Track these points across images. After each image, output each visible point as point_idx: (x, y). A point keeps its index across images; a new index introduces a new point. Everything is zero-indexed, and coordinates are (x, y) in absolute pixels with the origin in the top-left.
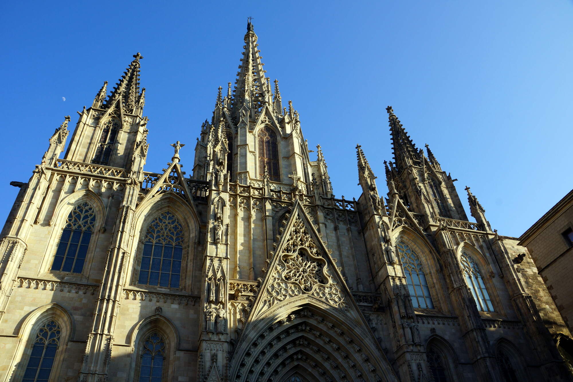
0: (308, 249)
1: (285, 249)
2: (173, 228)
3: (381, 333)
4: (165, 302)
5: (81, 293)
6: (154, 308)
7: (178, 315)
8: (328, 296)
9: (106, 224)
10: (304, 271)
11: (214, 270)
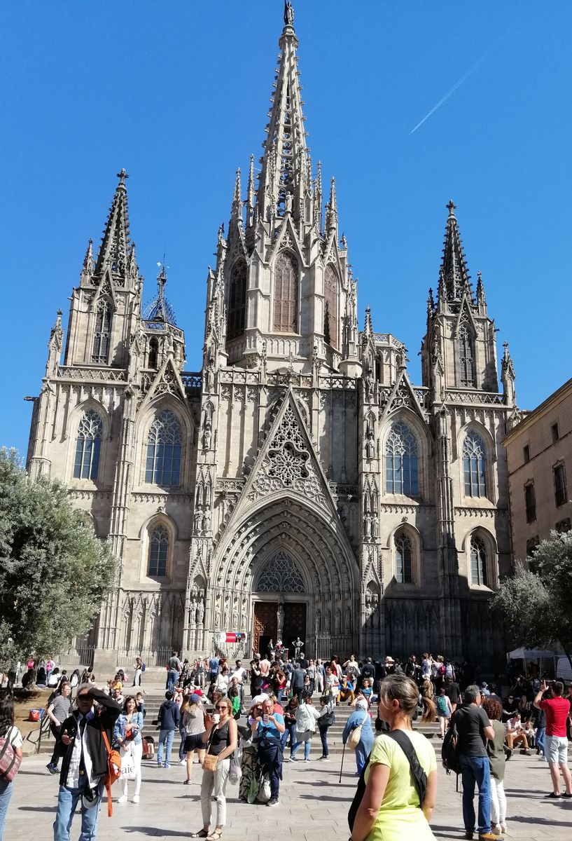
0: (294, 443)
1: (272, 445)
2: (173, 426)
4: (166, 502)
5: (99, 498)
6: (157, 507)
8: (307, 490)
9: (112, 432)
10: (288, 465)
11: (202, 476)
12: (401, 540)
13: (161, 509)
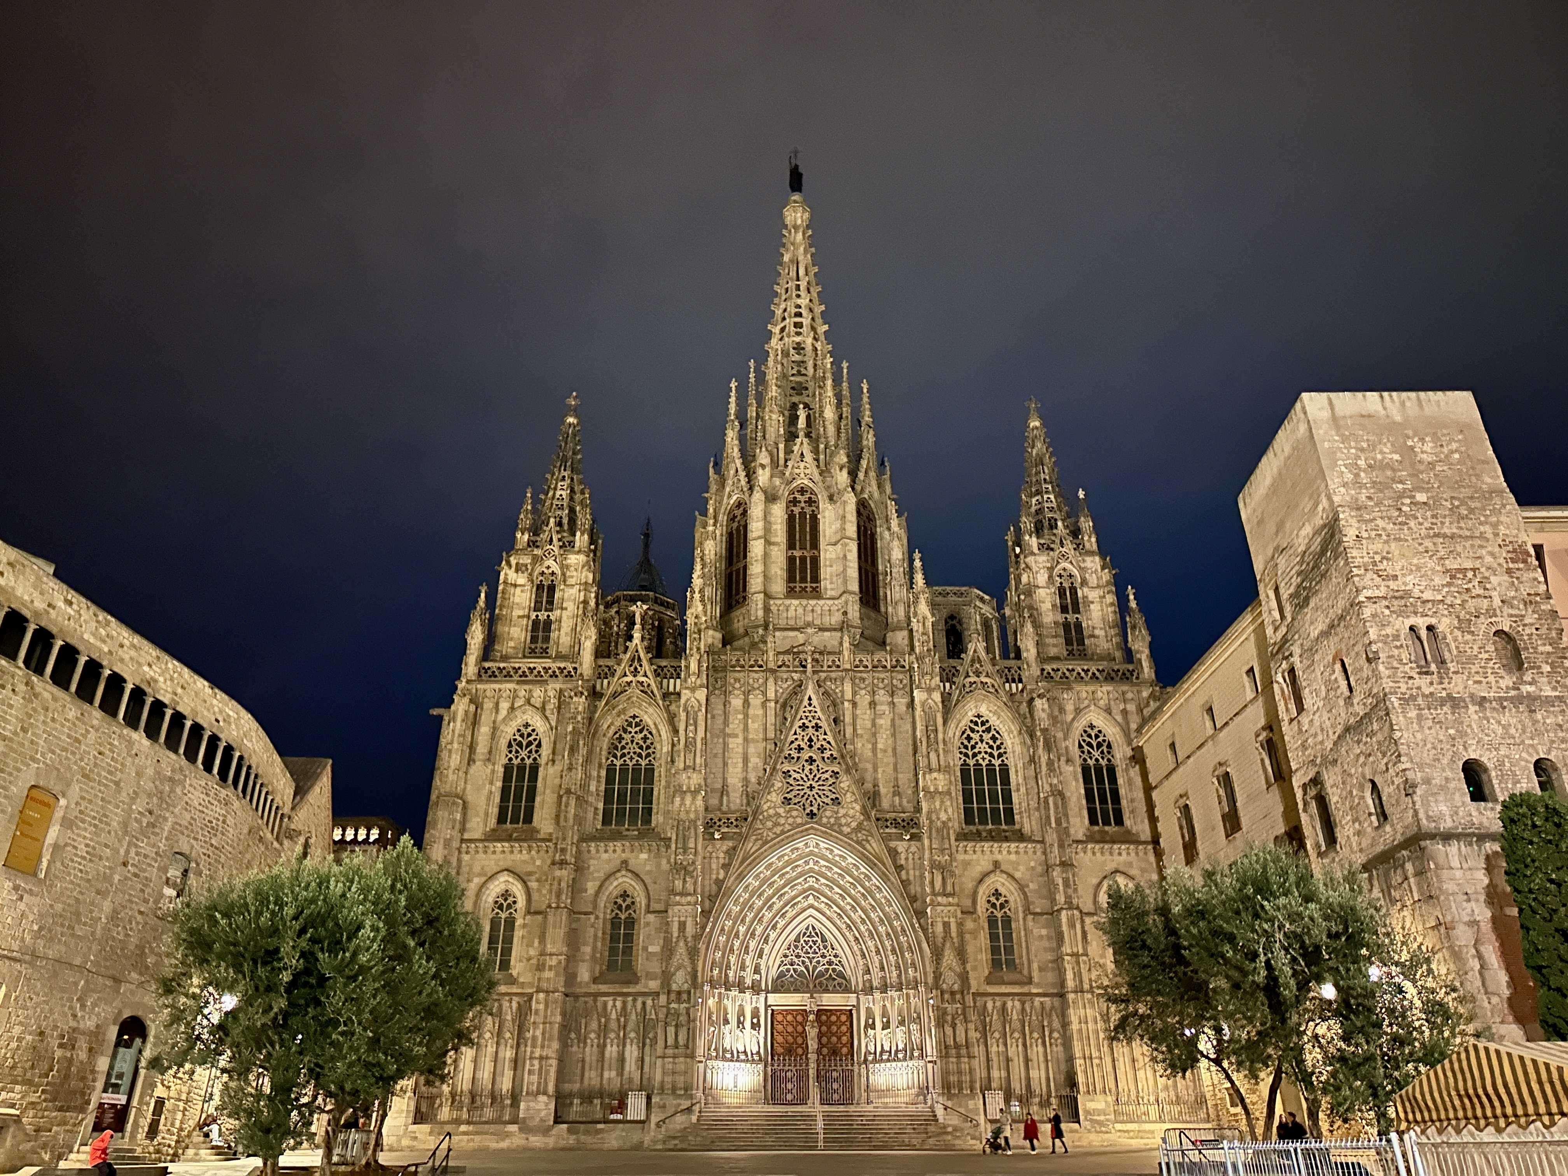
0: (818, 754)
1: (785, 757)
2: (642, 739)
3: (911, 872)
4: (632, 851)
5: (533, 852)
6: (619, 862)
7: (648, 868)
8: (842, 823)
10: (811, 787)
13: (625, 863)
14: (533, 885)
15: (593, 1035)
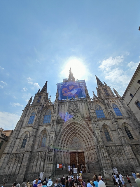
0: (74, 110)
2: (50, 111)
3: (90, 126)
4: (46, 126)
7: (49, 129)
9: (37, 114)
10: (74, 115)
11: (54, 119)
12: (105, 129)
13: (45, 128)
14: (31, 133)
15: (36, 160)
